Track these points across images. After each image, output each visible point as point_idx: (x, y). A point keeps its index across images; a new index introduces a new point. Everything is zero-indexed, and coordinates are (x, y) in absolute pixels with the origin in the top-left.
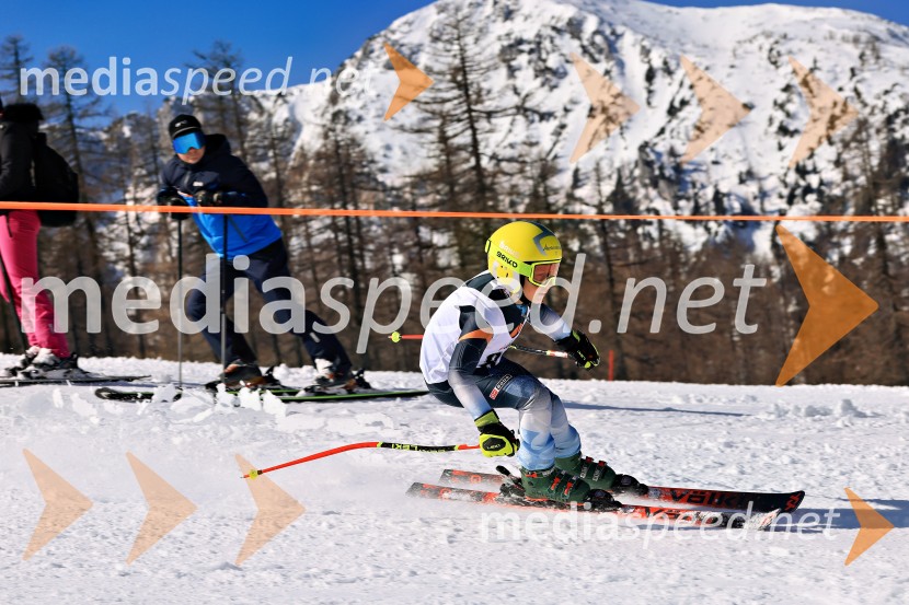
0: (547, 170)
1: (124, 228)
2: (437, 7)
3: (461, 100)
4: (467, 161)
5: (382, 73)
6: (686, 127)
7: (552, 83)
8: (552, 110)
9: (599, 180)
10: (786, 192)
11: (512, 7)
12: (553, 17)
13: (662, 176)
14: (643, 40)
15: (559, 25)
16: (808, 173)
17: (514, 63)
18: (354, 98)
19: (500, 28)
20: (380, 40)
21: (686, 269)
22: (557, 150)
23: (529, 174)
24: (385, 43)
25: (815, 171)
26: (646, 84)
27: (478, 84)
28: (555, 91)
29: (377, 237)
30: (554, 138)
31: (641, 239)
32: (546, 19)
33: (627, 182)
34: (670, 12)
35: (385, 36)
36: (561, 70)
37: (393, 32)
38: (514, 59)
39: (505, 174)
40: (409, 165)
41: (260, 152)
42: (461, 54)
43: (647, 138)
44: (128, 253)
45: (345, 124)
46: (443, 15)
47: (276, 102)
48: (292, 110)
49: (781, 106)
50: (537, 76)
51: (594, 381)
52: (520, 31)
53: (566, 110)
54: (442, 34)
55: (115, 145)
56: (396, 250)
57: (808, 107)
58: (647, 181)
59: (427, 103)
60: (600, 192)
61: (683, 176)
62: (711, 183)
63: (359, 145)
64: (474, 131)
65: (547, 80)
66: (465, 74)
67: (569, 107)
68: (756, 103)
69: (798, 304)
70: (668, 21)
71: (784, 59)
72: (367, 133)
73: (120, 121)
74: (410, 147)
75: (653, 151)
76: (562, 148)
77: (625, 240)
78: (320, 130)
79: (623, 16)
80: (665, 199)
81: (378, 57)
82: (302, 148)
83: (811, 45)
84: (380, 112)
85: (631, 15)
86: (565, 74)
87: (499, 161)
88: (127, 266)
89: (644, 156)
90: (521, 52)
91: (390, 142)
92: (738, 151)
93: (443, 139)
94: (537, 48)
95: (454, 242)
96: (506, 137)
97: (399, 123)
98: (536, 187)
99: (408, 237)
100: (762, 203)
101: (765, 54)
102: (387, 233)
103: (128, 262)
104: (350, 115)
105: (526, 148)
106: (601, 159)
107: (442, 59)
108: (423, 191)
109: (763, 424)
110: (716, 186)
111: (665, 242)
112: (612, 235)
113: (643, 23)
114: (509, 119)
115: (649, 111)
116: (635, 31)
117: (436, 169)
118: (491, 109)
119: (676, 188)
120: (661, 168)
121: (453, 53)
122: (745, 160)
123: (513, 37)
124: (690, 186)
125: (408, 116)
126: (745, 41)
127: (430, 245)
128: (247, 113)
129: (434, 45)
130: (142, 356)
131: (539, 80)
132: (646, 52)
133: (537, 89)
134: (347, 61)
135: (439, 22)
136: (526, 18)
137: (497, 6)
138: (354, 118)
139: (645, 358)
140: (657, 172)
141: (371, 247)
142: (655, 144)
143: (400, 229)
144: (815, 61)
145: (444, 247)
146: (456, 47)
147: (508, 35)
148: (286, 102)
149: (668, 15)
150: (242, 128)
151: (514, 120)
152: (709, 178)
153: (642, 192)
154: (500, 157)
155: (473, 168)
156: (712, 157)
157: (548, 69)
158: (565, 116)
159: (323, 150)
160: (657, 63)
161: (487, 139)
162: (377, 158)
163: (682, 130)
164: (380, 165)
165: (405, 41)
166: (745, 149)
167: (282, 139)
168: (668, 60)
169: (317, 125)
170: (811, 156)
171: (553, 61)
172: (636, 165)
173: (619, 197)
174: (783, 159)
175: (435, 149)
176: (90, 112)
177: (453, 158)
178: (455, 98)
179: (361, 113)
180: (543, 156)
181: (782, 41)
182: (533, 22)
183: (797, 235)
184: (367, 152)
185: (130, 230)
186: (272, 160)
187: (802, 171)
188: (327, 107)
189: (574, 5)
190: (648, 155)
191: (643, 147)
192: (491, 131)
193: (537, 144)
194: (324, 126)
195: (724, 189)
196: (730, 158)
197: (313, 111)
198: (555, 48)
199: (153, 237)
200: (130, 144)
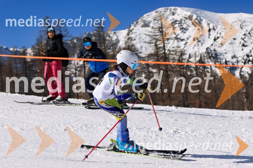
0: (182, 54)
1: (74, 66)
2: (155, 11)
3: (161, 35)
4: (162, 51)
5: (141, 28)
6: (218, 44)
7: (184, 32)
8: (184, 38)
9: (196, 57)
10: (244, 61)
11: (174, 12)
12: (185, 15)
13: (212, 56)
14: (208, 21)
15: (186, 17)
16: (250, 56)
17: (175, 26)
18: (133, 34)
19: (171, 17)
20: (140, 20)
21: (217, 80)
22: (185, 49)
23: (178, 55)
24: (142, 20)
25: (251, 56)
26: (208, 33)
27: (165, 31)
28: (185, 34)
29: (138, 70)
30: (184, 46)
31: (206, 72)
32: (183, 15)
33: (203, 57)
34: (215, 14)
35: (142, 19)
36: (187, 28)
37: (144, 18)
38: (175, 25)
39: (172, 54)
40: (147, 52)
41: (109, 47)
42: (161, 24)
43: (208, 46)
44: (75, 72)
45: (131, 41)
46: (157, 14)
47: (113, 34)
48: (117, 37)
49: (243, 39)
50: (180, 30)
51: (193, 108)
52: (176, 18)
53: (188, 39)
54: (156, 18)
55: (72, 45)
56: (143, 73)
57: (250, 39)
58: (208, 57)
59: (152, 36)
60: (196, 60)
61: (217, 56)
62: (224, 58)
63: (134, 46)
64: (164, 43)
65: (183, 31)
66: (162, 29)
67: (188, 38)
68: (236, 38)
69: (246, 90)
70: (215, 17)
71: (244, 27)
72: (136, 43)
73: (73, 39)
74: (147, 47)
75: (210, 50)
76: (186, 48)
77: (202, 72)
78: (124, 42)
79: (203, 15)
80: (212, 62)
81: (140, 24)
82: (120, 46)
83: (251, 24)
84: (140, 38)
85: (205, 15)
86: (188, 29)
87: (170, 51)
88: (74, 75)
89: (207, 51)
90: (177, 23)
91: (142, 45)
92: (232, 50)
93: (156, 45)
94: (180, 23)
95: (158, 71)
96: (172, 45)
97: (145, 41)
98: (179, 58)
99: (146, 70)
100: (237, 64)
101: (239, 26)
102: (140, 69)
103: (75, 74)
104: (132, 38)
105: (177, 48)
106: (196, 51)
107: (156, 25)
108: (150, 58)
109: (238, 120)
110: (226, 59)
111: (212, 73)
112: (199, 71)
113: (208, 17)
114: (173, 40)
115: (209, 39)
116: (206, 19)
117: (154, 53)
118: (168, 38)
119: (215, 59)
120: (212, 54)
121: (159, 23)
122: (233, 53)
123: (174, 20)
124: (219, 59)
125: (147, 39)
126: (234, 22)
127: (152, 72)
128: (106, 37)
129: (154, 21)
130: (78, 98)
131: (181, 31)
132: (209, 24)
133: (180, 33)
134: (132, 25)
135: (156, 15)
136: (178, 15)
137: (171, 12)
138: (133, 39)
139: (206, 102)
140: (211, 55)
141: (137, 72)
142: (210, 48)
143: (144, 68)
144: (252, 28)
145: (155, 73)
146: (160, 22)
147: (173, 19)
148: (116, 35)
149: (215, 15)
150: (105, 41)
151: (174, 41)
152: (224, 57)
153: (207, 60)
154: (170, 50)
155: (163, 53)
156: (225, 52)
157: (183, 28)
158: (187, 40)
159: (125, 47)
160: (211, 27)
161: (167, 46)
162: (139, 49)
163: (217, 45)
164: (140, 51)
165: (147, 20)
166: (233, 50)
167: (115, 44)
168: (214, 26)
169: (124, 41)
170: (250, 52)
171: (185, 26)
172: (205, 53)
173: (201, 61)
174: (243, 53)
175: (154, 48)
176: (66, 36)
177: (159, 50)
178: (159, 35)
179: (135, 38)
180: (181, 50)
181: (244, 22)
182: (180, 16)
183: (246, 72)
184: (136, 48)
185: (75, 66)
186: (112, 49)
187: (248, 56)
188: (126, 36)
189: (191, 12)
190: (208, 51)
191: (207, 49)
192: (168, 43)
193: (180, 47)
194: (125, 41)
195: (228, 60)
196: (229, 52)
197: (123, 37)
198: (185, 23)
199: (81, 68)
200: (76, 44)
